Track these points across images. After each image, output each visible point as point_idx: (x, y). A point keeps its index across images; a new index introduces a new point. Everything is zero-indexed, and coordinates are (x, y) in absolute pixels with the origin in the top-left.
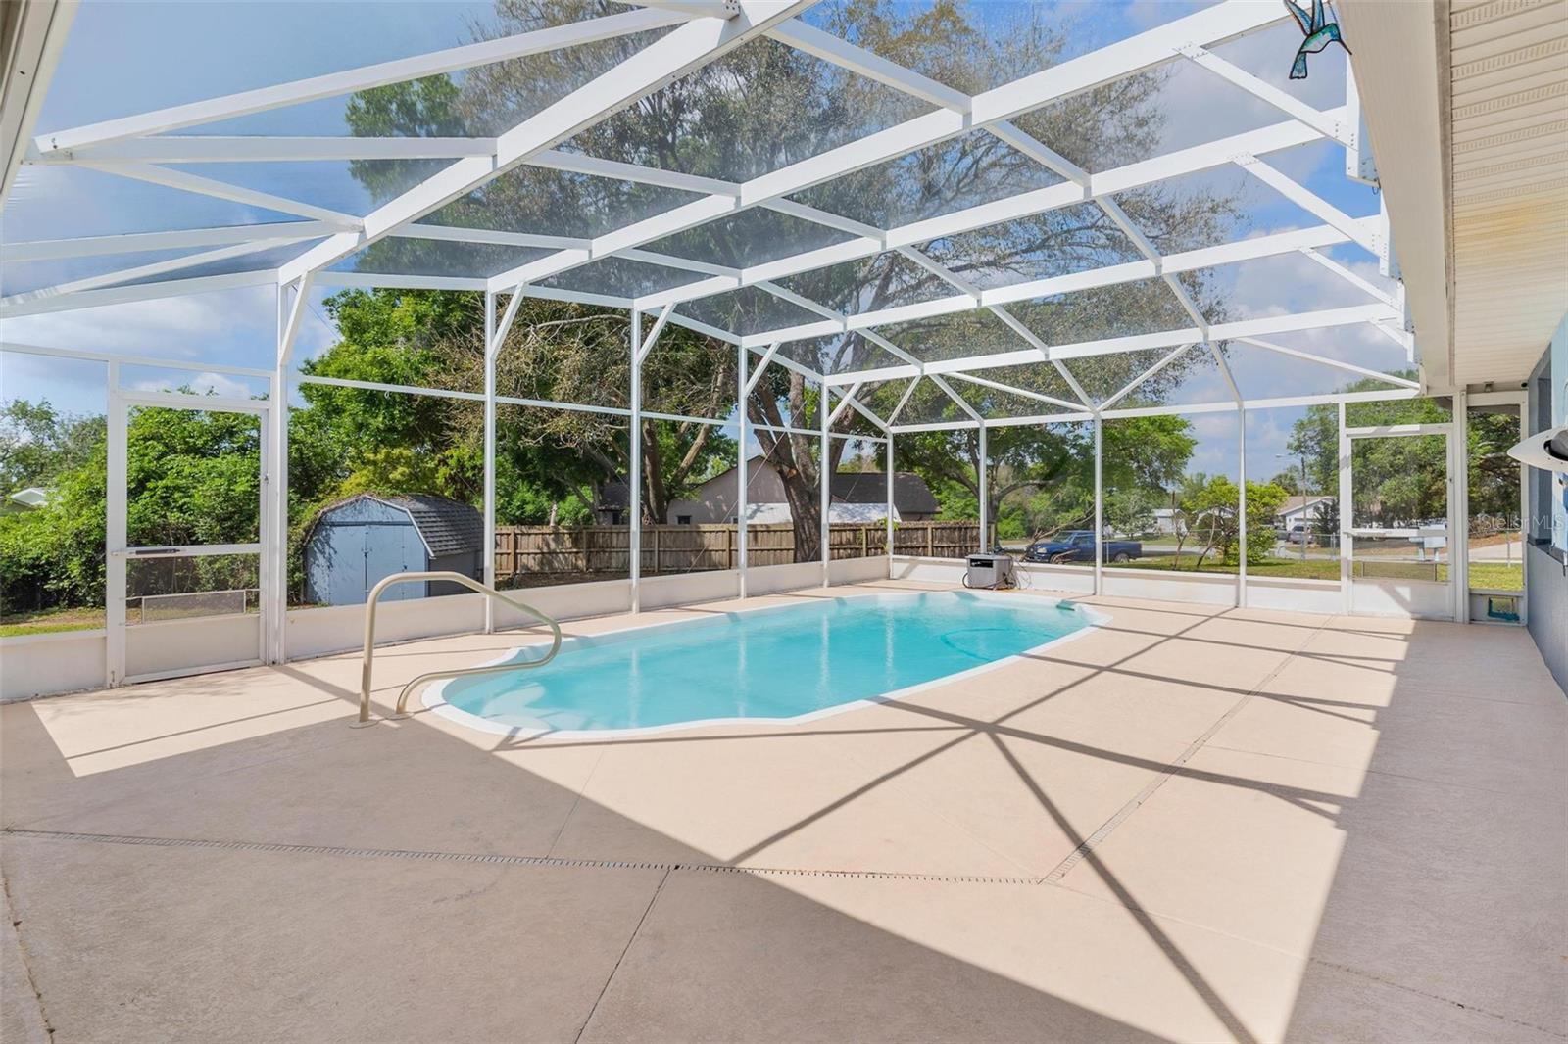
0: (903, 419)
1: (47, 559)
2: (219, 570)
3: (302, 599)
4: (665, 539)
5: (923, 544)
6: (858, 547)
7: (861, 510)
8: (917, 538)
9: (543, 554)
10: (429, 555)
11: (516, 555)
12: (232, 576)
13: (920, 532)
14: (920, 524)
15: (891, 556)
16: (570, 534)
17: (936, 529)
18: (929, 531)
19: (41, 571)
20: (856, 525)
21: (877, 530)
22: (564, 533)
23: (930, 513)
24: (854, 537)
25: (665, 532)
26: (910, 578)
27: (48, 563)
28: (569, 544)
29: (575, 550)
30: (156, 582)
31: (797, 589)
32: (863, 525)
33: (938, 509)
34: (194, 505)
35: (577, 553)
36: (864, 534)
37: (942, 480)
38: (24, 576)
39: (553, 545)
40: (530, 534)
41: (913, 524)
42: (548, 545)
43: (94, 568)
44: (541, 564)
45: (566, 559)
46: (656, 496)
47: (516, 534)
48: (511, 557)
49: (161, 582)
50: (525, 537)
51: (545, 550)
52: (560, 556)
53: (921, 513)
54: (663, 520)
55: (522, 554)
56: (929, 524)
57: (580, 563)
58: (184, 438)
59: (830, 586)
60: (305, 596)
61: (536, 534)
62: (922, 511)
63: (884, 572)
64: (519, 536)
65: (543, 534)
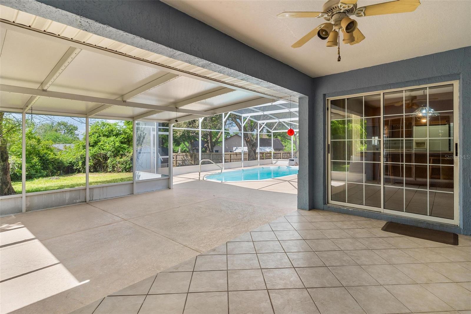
0: (275, 129)
1: (74, 162)
2: (113, 164)
3: (131, 171)
4: (214, 156)
5: (280, 157)
6: (263, 158)
7: (264, 148)
8: (278, 156)
9: (183, 160)
10: (161, 160)
11: (176, 160)
12: (116, 165)
13: (279, 154)
14: (279, 152)
15: (273, 159)
16: (190, 155)
17: (284, 153)
18: (282, 154)
19: (72, 164)
20: (263, 152)
21: (268, 154)
22: (188, 155)
23: (282, 149)
24: (262, 156)
25: (214, 154)
26: (277, 164)
27: (74, 163)
28: (190, 158)
29: (191, 159)
30: (98, 167)
31: (253, 166)
32: (264, 152)
33: (284, 148)
34: (107, 149)
35: (192, 160)
36: (265, 155)
37: (286, 140)
38: (68, 165)
39: (185, 158)
40: (180, 155)
41: (278, 152)
42: (184, 158)
43: (84, 163)
44: (183, 163)
45: (189, 161)
46: (211, 145)
47: (176, 155)
48: (175, 161)
49: (99, 167)
50: (179, 156)
51: (184, 159)
52: (187, 161)
53: (280, 149)
54: (212, 152)
55: (178, 160)
56: (281, 152)
57: (192, 162)
58: (102, 133)
59: (260, 165)
60: (132, 170)
61: (181, 155)
62: (280, 148)
63: (271, 163)
64: (177, 156)
65: (183, 155)
